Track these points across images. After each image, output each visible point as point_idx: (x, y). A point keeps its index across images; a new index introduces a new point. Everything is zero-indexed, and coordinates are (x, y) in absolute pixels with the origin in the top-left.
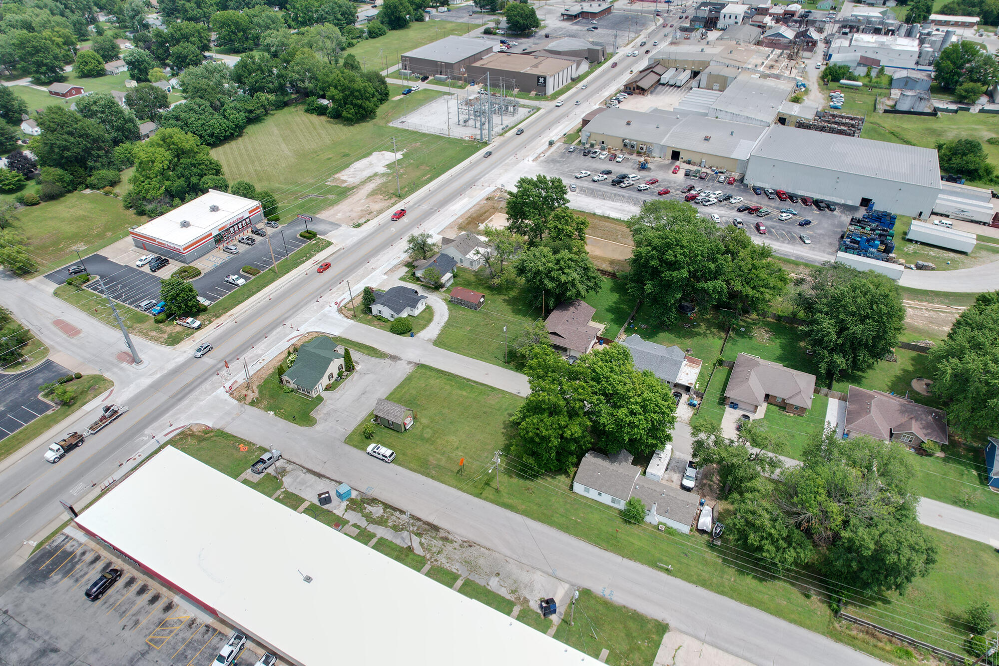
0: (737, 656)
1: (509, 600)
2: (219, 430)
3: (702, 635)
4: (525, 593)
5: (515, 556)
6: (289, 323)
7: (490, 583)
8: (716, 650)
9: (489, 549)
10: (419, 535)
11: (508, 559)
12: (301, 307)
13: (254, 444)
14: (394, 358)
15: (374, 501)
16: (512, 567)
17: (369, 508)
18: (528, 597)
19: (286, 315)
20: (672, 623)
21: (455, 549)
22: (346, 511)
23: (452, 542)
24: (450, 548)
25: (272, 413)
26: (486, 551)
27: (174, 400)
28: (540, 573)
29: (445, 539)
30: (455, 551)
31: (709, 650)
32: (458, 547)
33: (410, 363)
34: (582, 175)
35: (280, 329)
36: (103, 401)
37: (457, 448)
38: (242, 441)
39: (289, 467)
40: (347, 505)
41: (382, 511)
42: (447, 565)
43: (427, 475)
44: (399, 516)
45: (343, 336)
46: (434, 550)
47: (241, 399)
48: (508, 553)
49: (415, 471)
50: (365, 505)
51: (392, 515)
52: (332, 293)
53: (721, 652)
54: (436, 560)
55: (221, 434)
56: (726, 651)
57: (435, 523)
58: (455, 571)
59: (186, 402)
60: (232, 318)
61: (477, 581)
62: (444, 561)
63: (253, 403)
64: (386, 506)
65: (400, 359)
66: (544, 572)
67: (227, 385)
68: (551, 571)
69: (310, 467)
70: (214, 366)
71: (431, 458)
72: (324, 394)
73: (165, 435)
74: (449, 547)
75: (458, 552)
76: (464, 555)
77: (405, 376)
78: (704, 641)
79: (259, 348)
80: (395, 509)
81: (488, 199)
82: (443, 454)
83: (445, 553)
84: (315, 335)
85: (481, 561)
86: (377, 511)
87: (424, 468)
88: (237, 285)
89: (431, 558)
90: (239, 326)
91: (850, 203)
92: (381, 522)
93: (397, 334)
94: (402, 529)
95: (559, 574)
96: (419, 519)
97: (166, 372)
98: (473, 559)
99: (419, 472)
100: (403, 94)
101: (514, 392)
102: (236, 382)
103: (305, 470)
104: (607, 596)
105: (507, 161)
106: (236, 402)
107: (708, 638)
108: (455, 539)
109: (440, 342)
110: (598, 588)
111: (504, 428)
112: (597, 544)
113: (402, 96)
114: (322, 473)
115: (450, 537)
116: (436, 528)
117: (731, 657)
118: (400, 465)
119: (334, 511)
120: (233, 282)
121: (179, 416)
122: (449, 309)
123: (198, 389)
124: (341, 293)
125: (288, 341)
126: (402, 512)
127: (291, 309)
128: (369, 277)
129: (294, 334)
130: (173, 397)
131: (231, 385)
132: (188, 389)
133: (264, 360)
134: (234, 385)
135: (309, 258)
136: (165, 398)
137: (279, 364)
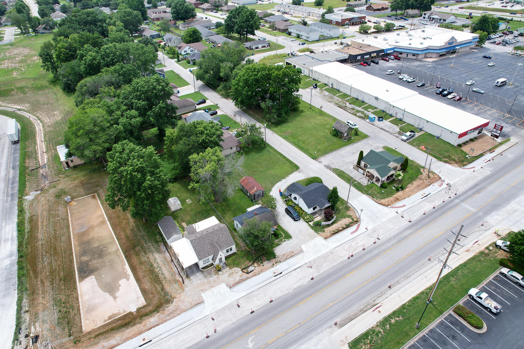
2: (441, 161)
6: (405, 223)
12: (394, 237)
13: (417, 148)
14: (328, 167)
15: (360, 117)
17: (362, 115)
25: (410, 159)
26: (325, 100)
33: (320, 162)
35: (413, 219)
38: (425, 152)
39: (397, 135)
46: (342, 103)
50: (363, 117)
51: (354, 113)
52: (363, 245)
55: (439, 159)
57: (338, 108)
58: (338, 97)
62: (340, 100)
64: (355, 115)
65: (325, 166)
73: (474, 168)
74: (337, 102)
76: (333, 100)
84: (383, 201)
86: (359, 115)
89: (344, 101)
92: (359, 112)
94: (351, 109)
96: (344, 110)
103: (389, 133)
108: (334, 104)
114: (381, 130)
122: (270, 192)
123: (467, 189)
124: (353, 244)
125: (404, 206)
126: (350, 113)
127: (405, 237)
128: (319, 255)
129: (400, 210)
130: (483, 188)
131: (442, 184)
132: (475, 190)
133: (422, 195)
134: (440, 184)
135: (387, 319)
136: (490, 188)
137: (409, 185)
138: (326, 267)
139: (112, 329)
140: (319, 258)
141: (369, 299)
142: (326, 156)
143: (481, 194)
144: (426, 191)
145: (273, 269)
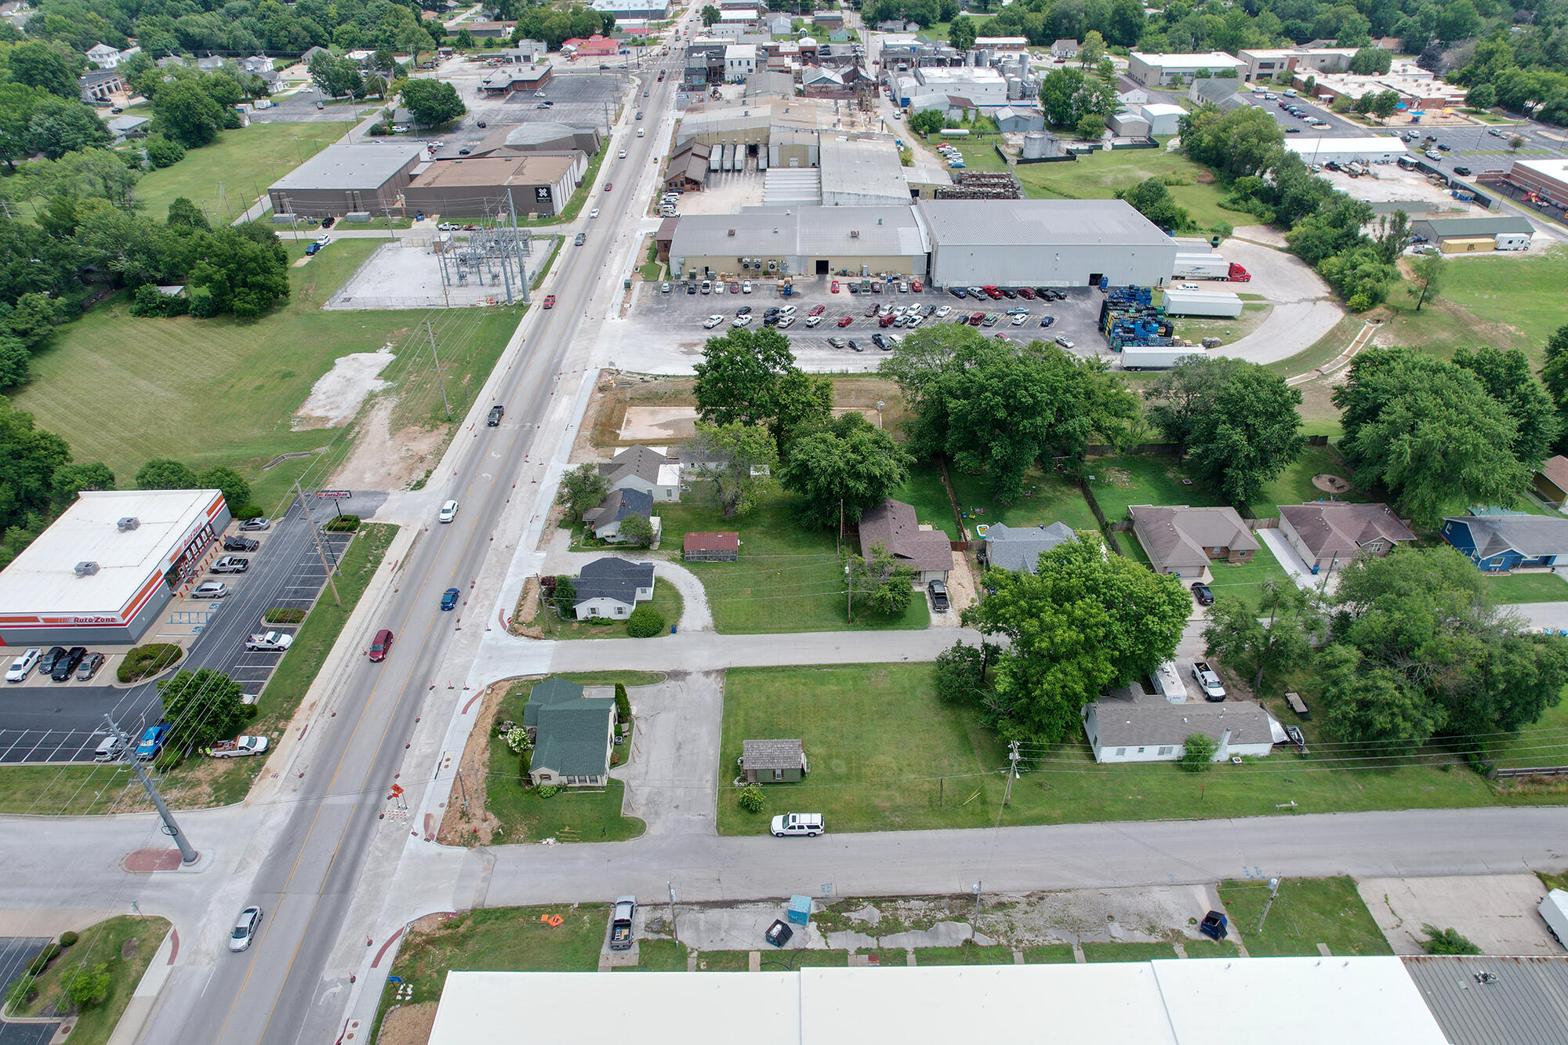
0: (1445, 875)
1: (1157, 943)
2: (473, 911)
3: (1392, 869)
4: (1165, 924)
5: (1108, 883)
6: (439, 680)
7: (1115, 935)
8: (1421, 880)
9: (1069, 891)
10: (961, 918)
11: (1103, 891)
12: (438, 648)
13: (567, 906)
14: (677, 675)
15: (850, 903)
16: (1117, 899)
17: (855, 916)
18: (1176, 927)
19: (423, 669)
20: (1353, 872)
21: (1026, 912)
22: (825, 938)
23: (1013, 905)
24: (1020, 915)
25: (551, 841)
26: (1068, 895)
27: (333, 896)
28: (1157, 889)
29: (1001, 906)
30: (1031, 915)
31: (1416, 884)
32: (1028, 909)
33: (707, 673)
34: (714, 323)
35: (429, 699)
36: (171, 961)
37: (901, 770)
38: (536, 910)
39: (667, 915)
40: (818, 927)
41: (876, 911)
42: (1041, 939)
43: (892, 827)
44: (907, 905)
45: (560, 669)
46: (1002, 928)
47: (470, 840)
48: (1097, 883)
49: (869, 830)
50: (845, 914)
51: (897, 909)
52: (472, 609)
53: (1427, 879)
54: (1019, 941)
55: (483, 915)
56: (1432, 876)
57: (966, 890)
58: (1057, 942)
59: (360, 889)
60: (319, 709)
61: (1097, 940)
62: (1029, 936)
63: (498, 839)
64: (877, 901)
65: (687, 673)
66: (1159, 885)
67: (418, 825)
68: (1167, 879)
69: (702, 898)
70: (360, 806)
71: (876, 801)
72: (616, 774)
73: (375, 964)
74: (1017, 915)
75: (1035, 915)
76: (1046, 915)
77: (720, 698)
78: (1399, 876)
79: (421, 741)
80: (893, 899)
81: (601, 390)
82: (888, 786)
83: (1019, 925)
84: (507, 686)
85: (1074, 911)
86: (870, 914)
87: (875, 819)
88: (279, 649)
89: (1009, 941)
90: (345, 720)
91: (1076, 284)
92: (891, 927)
93: (648, 636)
94: (931, 924)
95: (1181, 877)
96: (939, 897)
97: (266, 853)
98: (1061, 914)
99: (877, 830)
100: (308, 253)
101: (898, 659)
102: (428, 817)
103: (696, 908)
104: (1257, 877)
105: (580, 325)
106: (463, 850)
107: (1402, 871)
108: (1014, 900)
109: (724, 624)
110: (1238, 872)
111: (936, 715)
112: (1187, 817)
113: (308, 258)
114: (728, 897)
115: (1004, 899)
116: (970, 898)
117: (1442, 880)
118: (838, 831)
119: (809, 946)
120: (269, 646)
121: (369, 920)
122: (691, 572)
123: (364, 857)
124: (487, 603)
125: (465, 712)
126: (906, 898)
127: (421, 658)
128: (513, 562)
129: (465, 698)
130: (326, 890)
131: (426, 826)
132: (345, 866)
133: (448, 760)
134: (431, 823)
135: (377, 562)
136: (311, 900)
137: (487, 755)
138: (490, 557)
139: (610, 417)
140: (510, 560)
141: (410, 567)
142: (719, 695)
143: (326, 859)
144: (448, 776)
145: (544, 518)
